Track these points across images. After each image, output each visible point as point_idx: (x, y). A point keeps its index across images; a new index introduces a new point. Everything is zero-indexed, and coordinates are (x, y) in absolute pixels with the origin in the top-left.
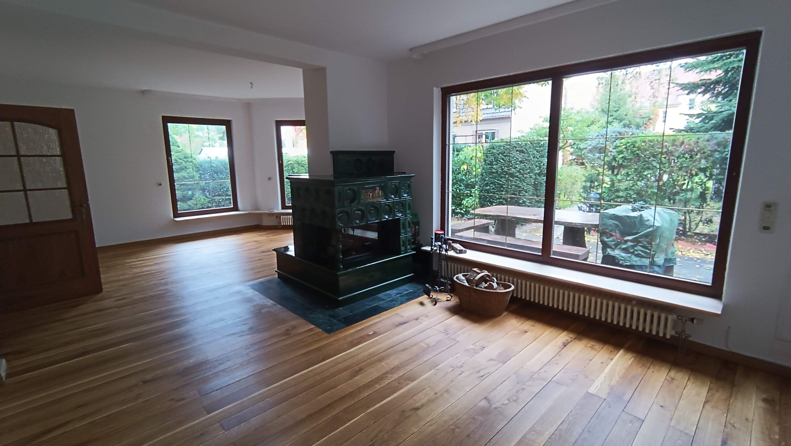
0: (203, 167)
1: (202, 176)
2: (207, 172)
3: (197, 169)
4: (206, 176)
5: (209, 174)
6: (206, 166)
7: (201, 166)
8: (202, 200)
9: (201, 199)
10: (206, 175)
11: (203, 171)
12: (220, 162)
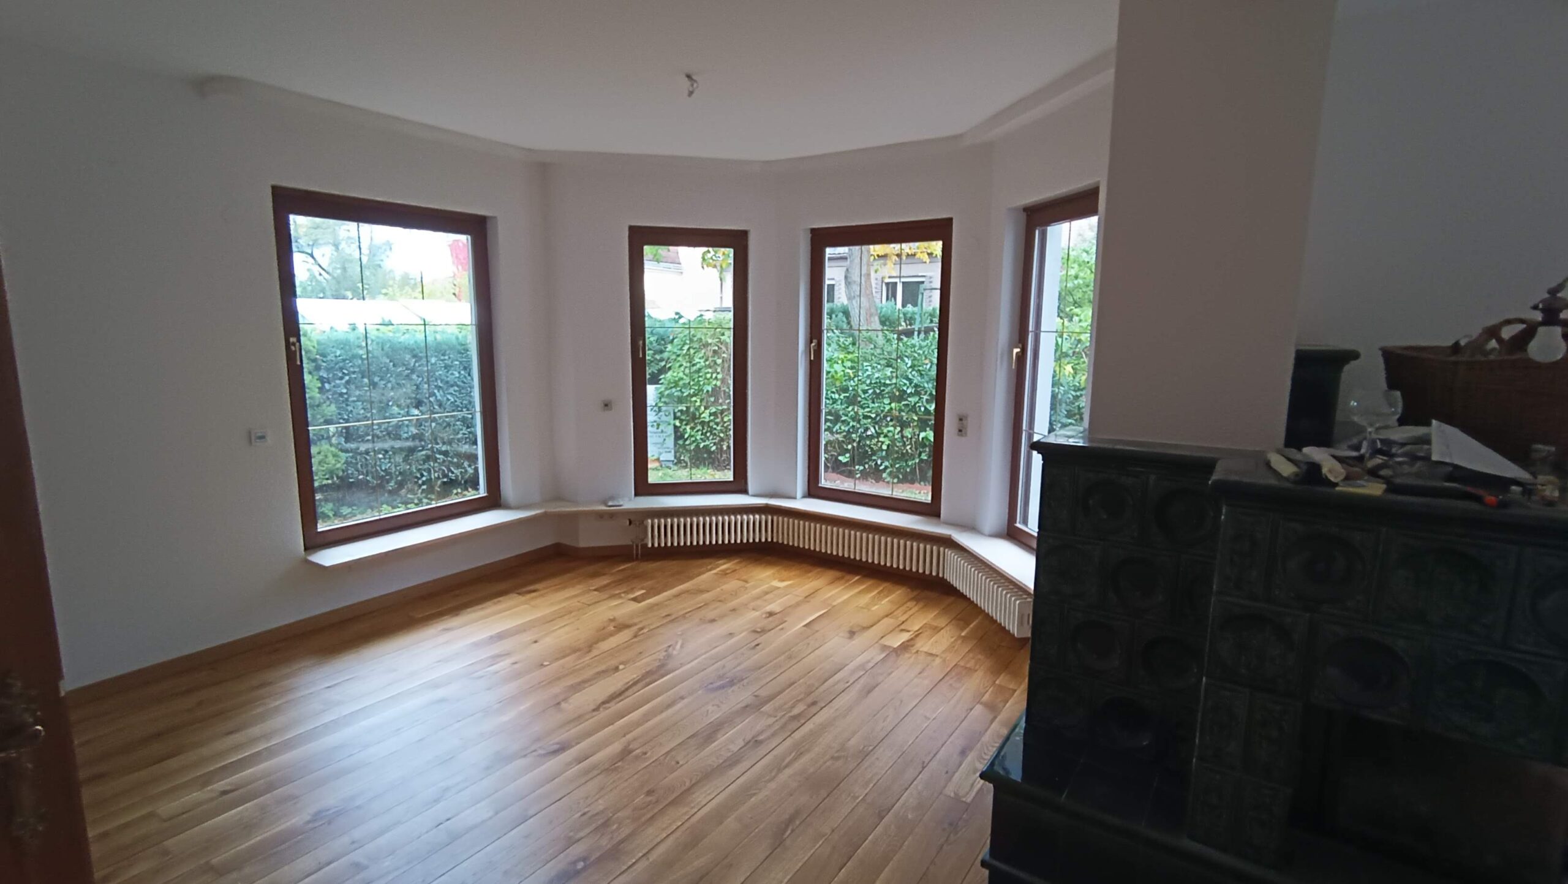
0: (329, 358)
1: (327, 386)
2: (340, 375)
3: (314, 364)
4: (338, 386)
5: (347, 378)
6: (336, 357)
7: (324, 355)
8: (331, 460)
9: (326, 456)
10: (338, 382)
11: (328, 370)
12: (378, 343)
